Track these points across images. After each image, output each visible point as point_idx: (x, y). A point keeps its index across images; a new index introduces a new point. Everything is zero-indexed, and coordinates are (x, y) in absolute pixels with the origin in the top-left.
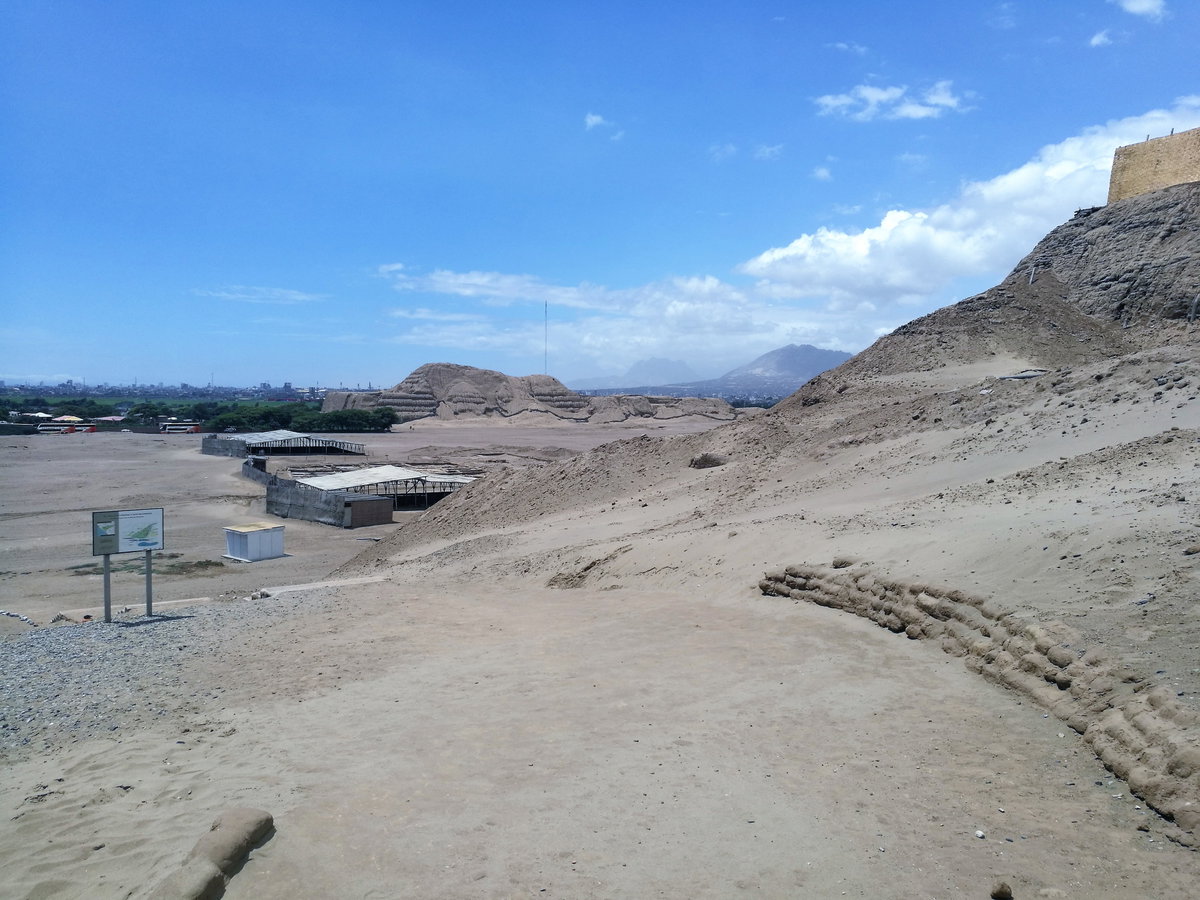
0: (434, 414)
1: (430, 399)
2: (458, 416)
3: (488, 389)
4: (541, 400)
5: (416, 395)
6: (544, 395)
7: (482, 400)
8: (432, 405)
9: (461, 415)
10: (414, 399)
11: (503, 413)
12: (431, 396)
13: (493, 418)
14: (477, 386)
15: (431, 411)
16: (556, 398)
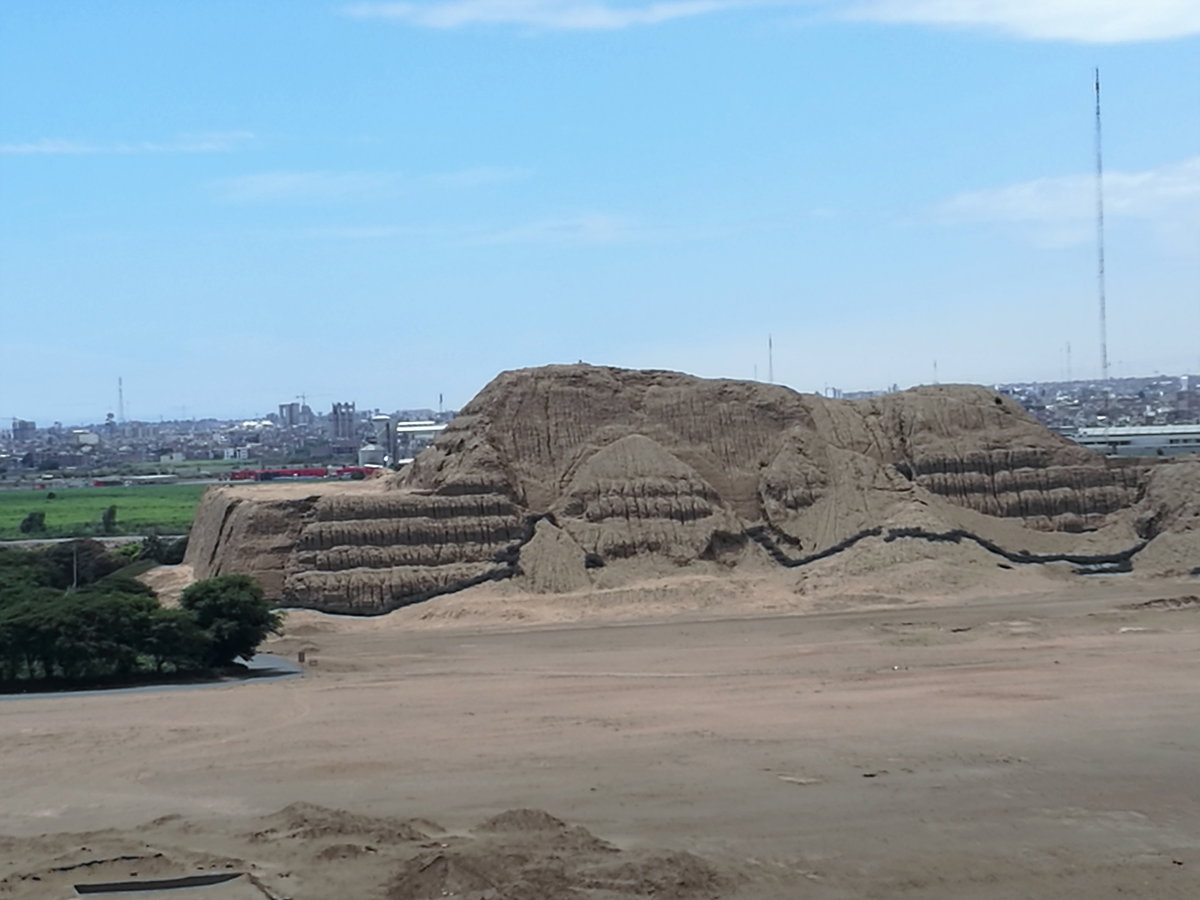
0: (510, 567)
1: (499, 510)
2: (601, 574)
3: (729, 459)
4: (944, 490)
5: (443, 500)
6: (957, 467)
7: (700, 502)
8: (506, 533)
9: (612, 569)
10: (435, 513)
11: (784, 548)
12: (503, 499)
13: (739, 574)
14: (686, 447)
15: (499, 558)
16: (1002, 475)
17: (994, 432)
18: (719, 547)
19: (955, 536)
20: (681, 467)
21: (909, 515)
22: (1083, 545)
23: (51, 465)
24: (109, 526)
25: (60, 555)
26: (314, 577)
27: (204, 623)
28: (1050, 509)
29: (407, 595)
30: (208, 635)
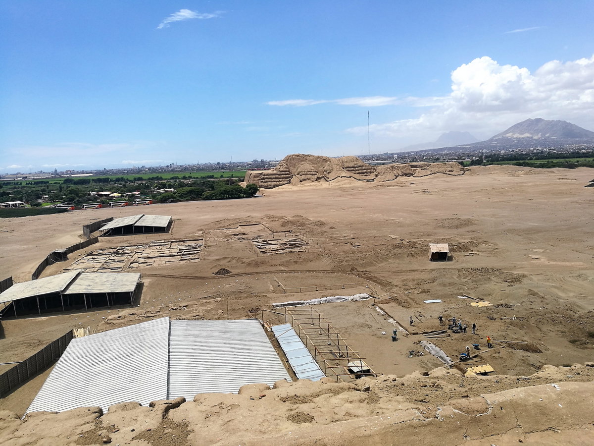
0: (290, 182)
2: (302, 183)
3: (319, 167)
4: (349, 171)
5: (280, 173)
6: (350, 167)
7: (315, 173)
8: (289, 177)
9: (304, 182)
10: (279, 175)
11: (327, 179)
12: (288, 173)
13: (321, 183)
14: (313, 165)
15: (288, 181)
16: (356, 169)
17: (355, 163)
18: (318, 179)
19: (350, 177)
20: (313, 168)
21: (344, 174)
22: (368, 178)
23: (223, 168)
24: (232, 177)
25: (227, 181)
26: (263, 184)
27: (249, 190)
28: (363, 173)
29: (275, 186)
30: (250, 191)
